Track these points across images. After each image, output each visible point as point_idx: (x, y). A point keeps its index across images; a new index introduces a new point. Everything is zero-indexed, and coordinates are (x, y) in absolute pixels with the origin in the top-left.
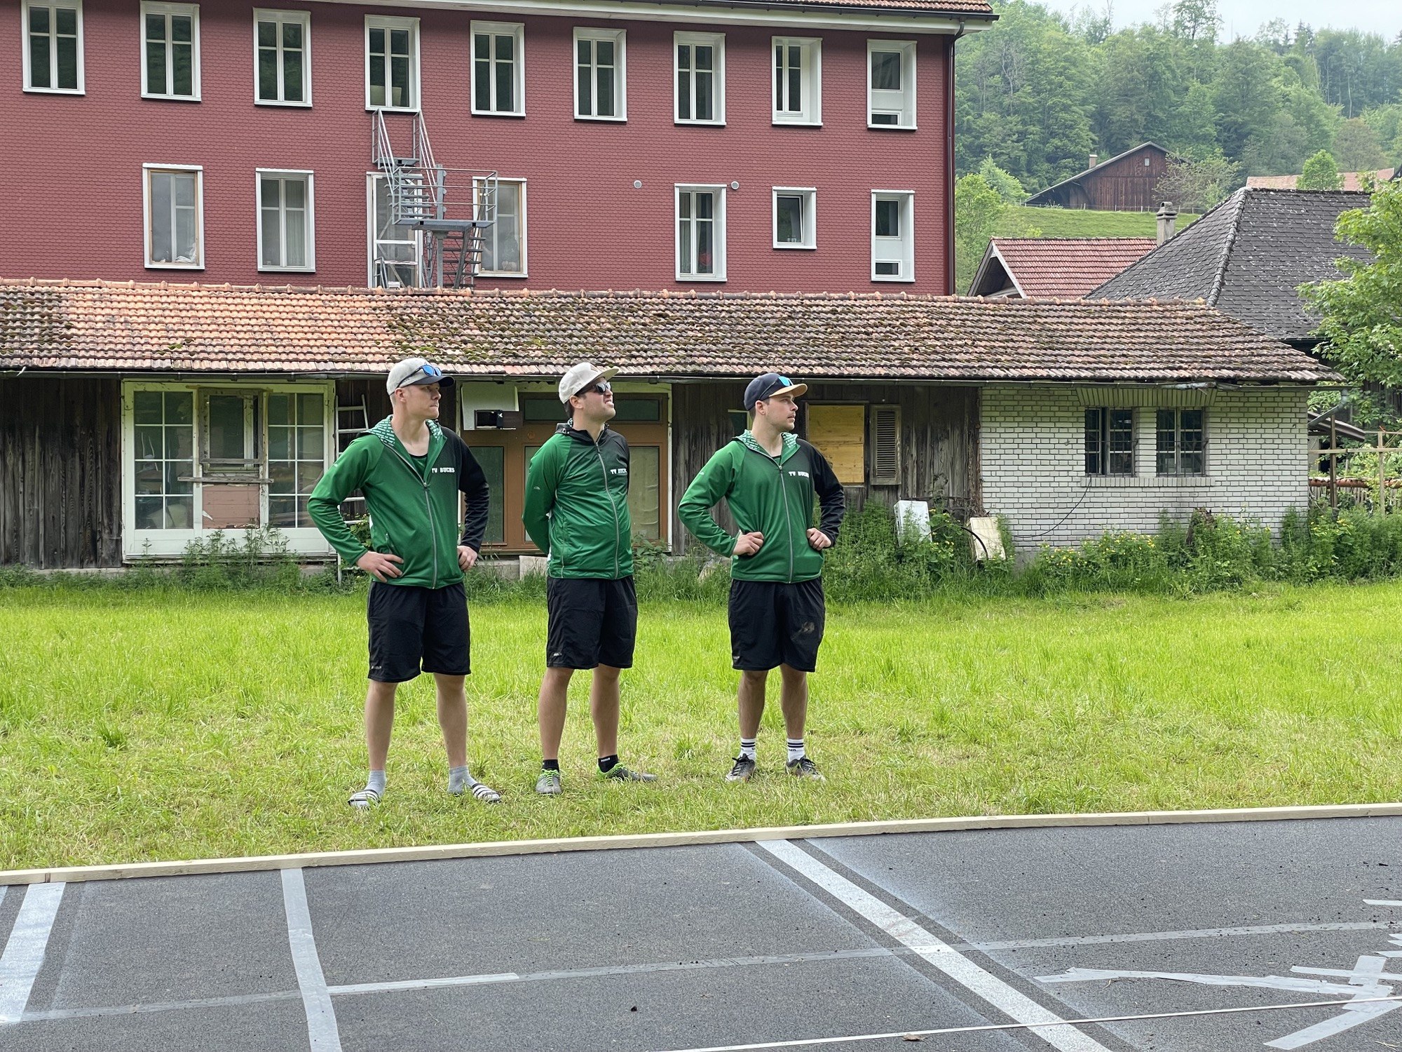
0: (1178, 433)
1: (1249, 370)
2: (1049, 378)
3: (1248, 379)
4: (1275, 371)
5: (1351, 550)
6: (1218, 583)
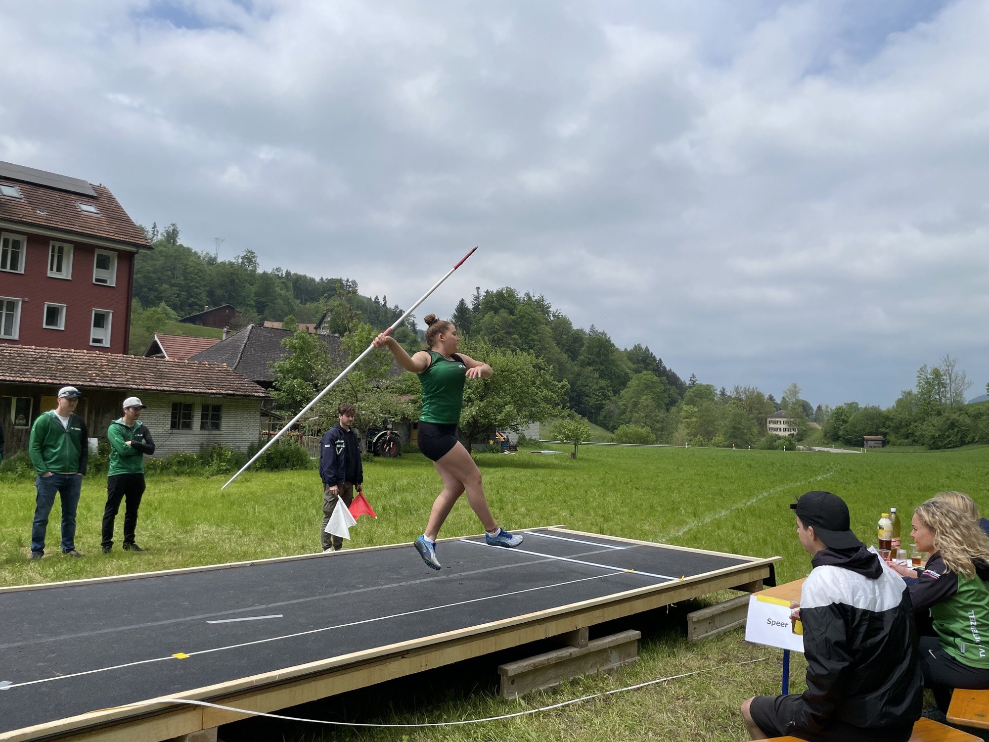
0: (210, 413)
1: (239, 391)
2: (157, 390)
3: (238, 395)
4: (250, 392)
6: (220, 472)
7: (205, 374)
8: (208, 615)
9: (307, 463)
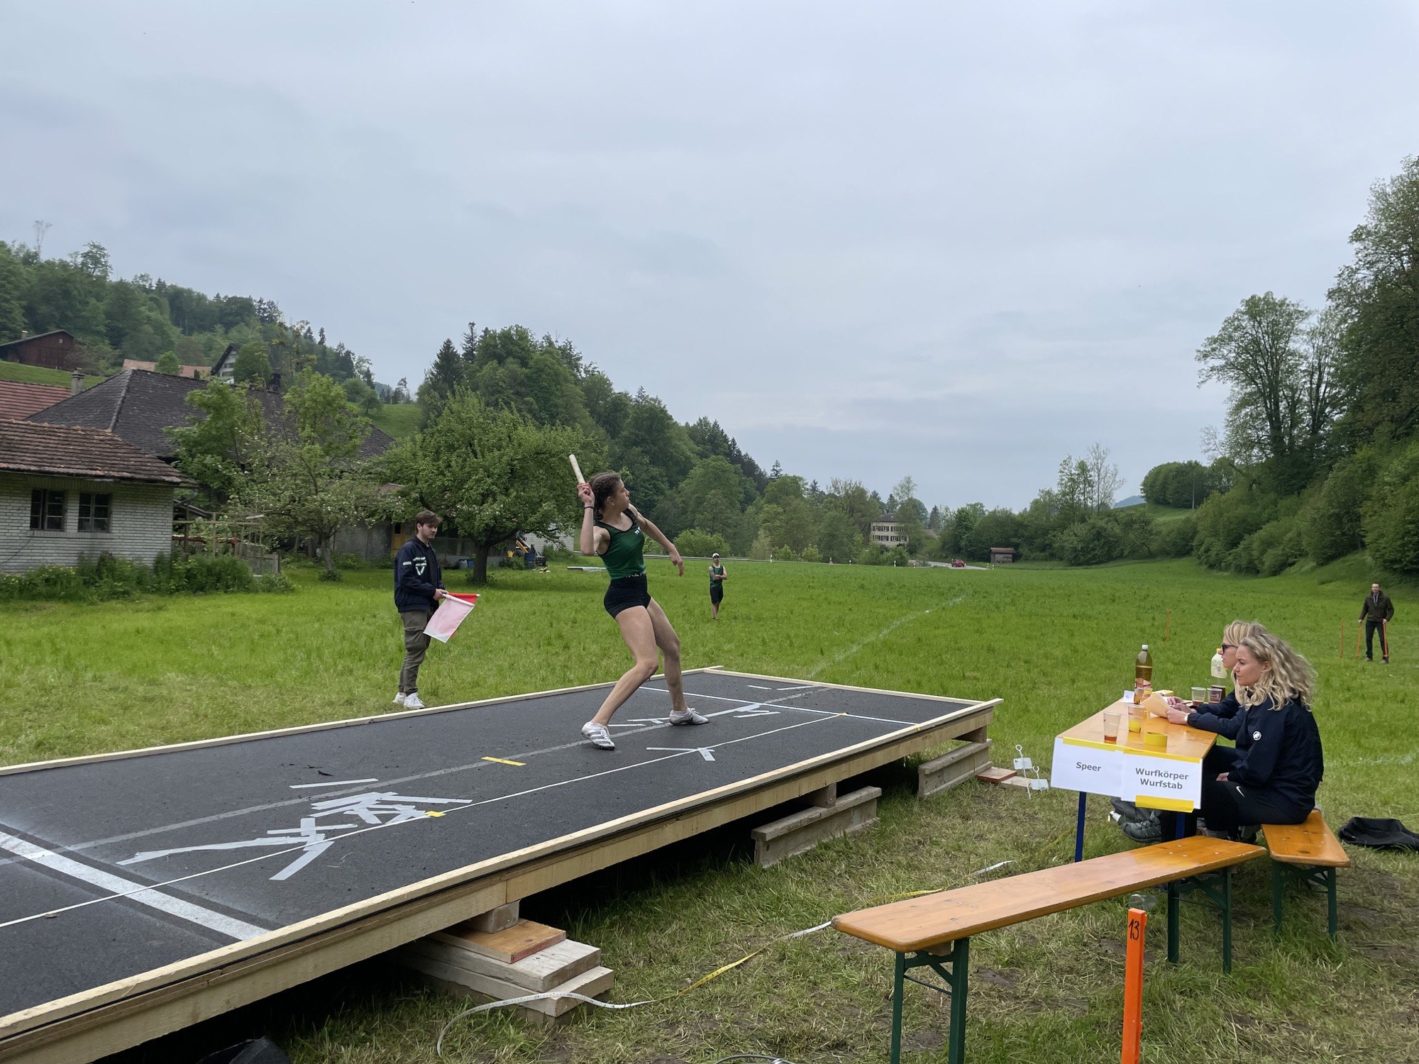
0: (93, 507)
1: (140, 474)
2: (8, 469)
3: (139, 479)
4: (154, 475)
5: (195, 576)
7: (79, 446)
9: (248, 583)
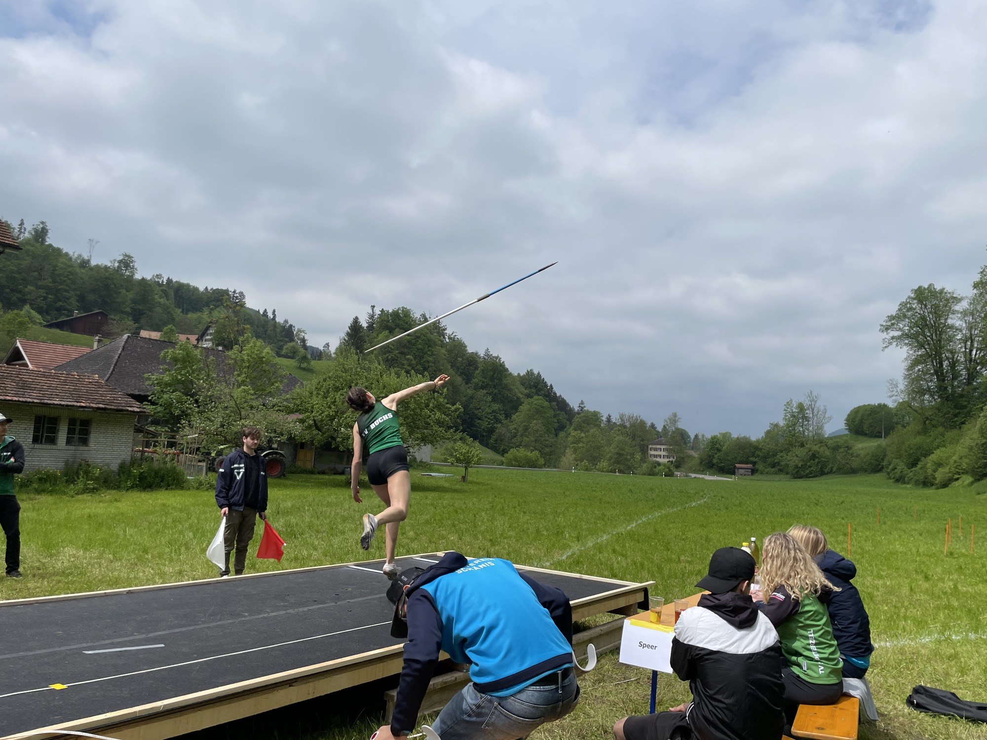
0: (78, 428)
1: (111, 405)
2: (19, 401)
3: (111, 409)
4: (123, 406)
5: (146, 478)
7: (73, 386)
8: (85, 645)
9: (184, 482)
